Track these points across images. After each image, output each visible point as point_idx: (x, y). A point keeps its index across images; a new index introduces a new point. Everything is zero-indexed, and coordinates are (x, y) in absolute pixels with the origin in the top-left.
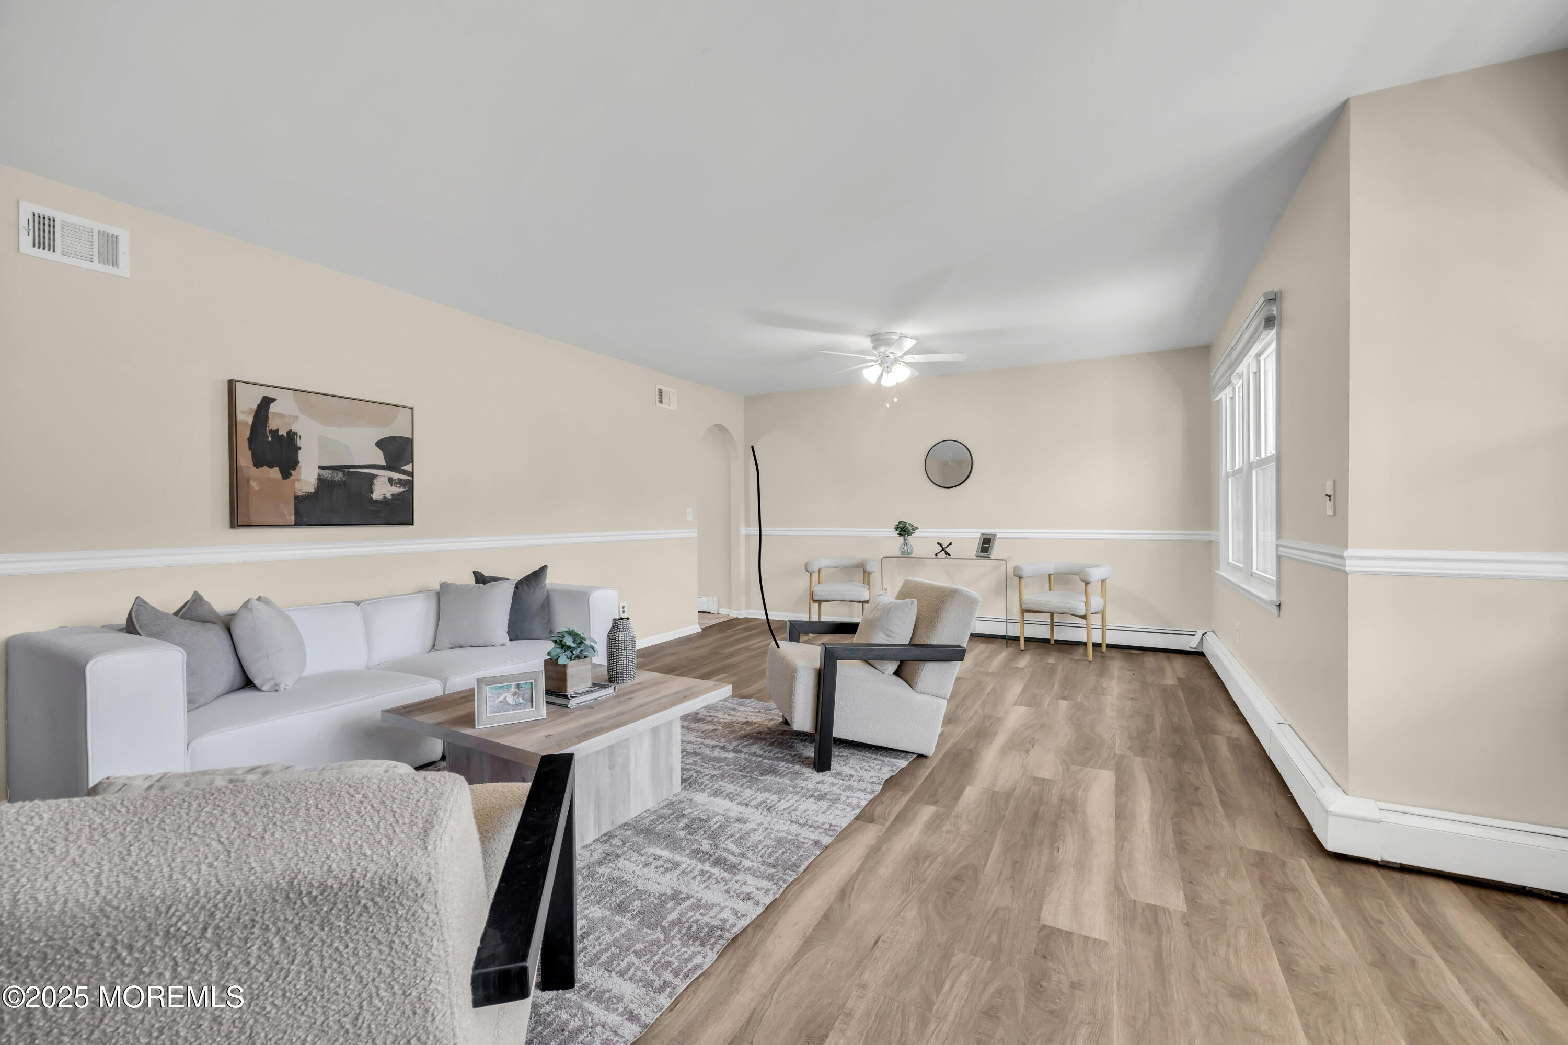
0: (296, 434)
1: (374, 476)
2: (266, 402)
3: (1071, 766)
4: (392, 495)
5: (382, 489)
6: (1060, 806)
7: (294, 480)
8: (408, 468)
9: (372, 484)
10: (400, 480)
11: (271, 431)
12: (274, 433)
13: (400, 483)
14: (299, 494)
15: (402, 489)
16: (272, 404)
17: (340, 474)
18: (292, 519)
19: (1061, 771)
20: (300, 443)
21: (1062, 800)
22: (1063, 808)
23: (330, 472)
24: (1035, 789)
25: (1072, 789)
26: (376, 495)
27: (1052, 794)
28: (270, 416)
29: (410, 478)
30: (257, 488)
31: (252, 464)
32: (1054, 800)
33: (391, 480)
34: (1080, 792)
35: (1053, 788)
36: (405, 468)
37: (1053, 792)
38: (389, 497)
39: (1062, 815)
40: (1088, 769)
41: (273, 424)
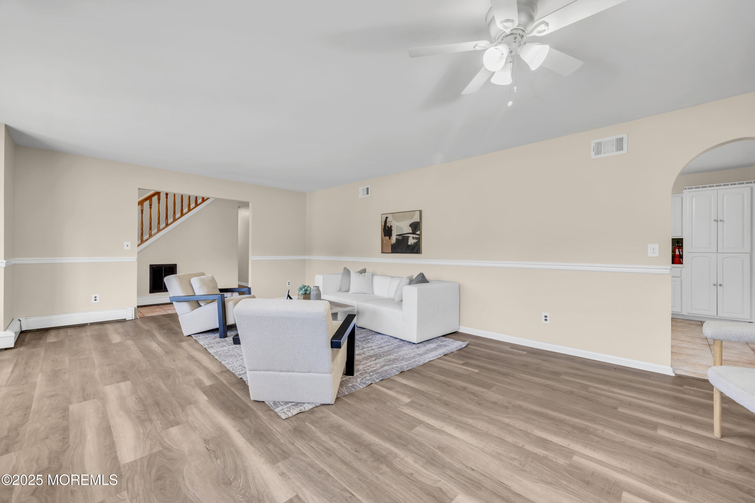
0: (392, 226)
1: (409, 237)
2: (387, 218)
3: (161, 449)
4: (414, 243)
5: (411, 241)
6: (148, 416)
7: (391, 240)
8: (418, 233)
9: (408, 239)
10: (416, 237)
11: (387, 226)
12: (388, 226)
13: (416, 238)
14: (392, 244)
15: (416, 241)
16: (388, 219)
17: (401, 237)
18: (390, 251)
19: (166, 440)
20: (393, 228)
21: (150, 420)
22: (146, 416)
23: (398, 236)
24: (172, 418)
25: (148, 430)
26: (409, 243)
27: (159, 420)
28: (387, 222)
29: (419, 236)
30: (385, 243)
31: (384, 236)
32: (154, 417)
33: (413, 238)
34: (141, 431)
35: (161, 424)
36: (417, 233)
37: (159, 422)
38: (413, 244)
39: (144, 412)
40: (146, 454)
41: (387, 225)
